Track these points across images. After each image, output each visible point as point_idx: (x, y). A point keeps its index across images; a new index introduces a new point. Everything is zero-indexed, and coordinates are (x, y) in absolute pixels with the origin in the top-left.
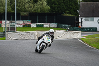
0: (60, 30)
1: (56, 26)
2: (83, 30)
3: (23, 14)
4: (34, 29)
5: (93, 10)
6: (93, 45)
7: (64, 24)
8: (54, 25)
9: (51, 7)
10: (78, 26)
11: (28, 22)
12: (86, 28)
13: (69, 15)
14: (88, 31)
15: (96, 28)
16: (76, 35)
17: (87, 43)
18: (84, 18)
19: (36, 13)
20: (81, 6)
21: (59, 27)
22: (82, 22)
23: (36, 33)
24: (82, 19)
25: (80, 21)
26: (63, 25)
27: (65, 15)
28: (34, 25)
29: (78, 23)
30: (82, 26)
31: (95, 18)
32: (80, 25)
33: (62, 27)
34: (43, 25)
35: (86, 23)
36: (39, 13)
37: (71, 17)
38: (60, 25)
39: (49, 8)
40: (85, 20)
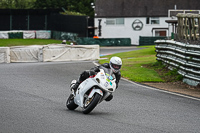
0: (56, 43)
1: (49, 36)
2: (103, 42)
7: (64, 31)
8: (44, 34)
10: (93, 35)
12: (110, 40)
13: (73, 13)
14: (112, 45)
16: (88, 53)
18: (104, 20)
19: (7, 10)
21: (54, 38)
22: (100, 27)
23: (8, 50)
24: (100, 21)
25: (96, 25)
26: (63, 34)
27: (67, 13)
28: (3, 35)
29: (93, 29)
30: (100, 35)
32: (96, 32)
33: (61, 39)
34: (22, 34)
35: (109, 29)
36: (13, 10)
37: (79, 17)
38: (56, 33)
40: (107, 23)
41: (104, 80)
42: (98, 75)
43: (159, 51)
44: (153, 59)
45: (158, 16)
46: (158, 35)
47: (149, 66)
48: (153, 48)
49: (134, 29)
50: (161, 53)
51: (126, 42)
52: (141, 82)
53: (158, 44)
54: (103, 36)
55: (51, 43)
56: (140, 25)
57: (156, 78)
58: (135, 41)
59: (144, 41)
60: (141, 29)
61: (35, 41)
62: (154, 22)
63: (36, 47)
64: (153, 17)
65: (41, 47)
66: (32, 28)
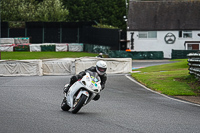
0: (89, 56)
1: (81, 49)
2: (135, 55)
3: (14, 24)
4: (35, 55)
5: (155, 17)
6: (155, 86)
7: (96, 44)
8: (76, 47)
9: (70, 9)
10: (126, 48)
11: (24, 41)
12: (142, 53)
13: (105, 26)
14: (145, 58)
15: (162, 53)
16: (120, 66)
17: (143, 82)
18: (136, 33)
19: (40, 22)
20: (131, 7)
21: (86, 51)
22: (132, 40)
23: (40, 62)
24: (132, 34)
25: (129, 38)
26: (96, 47)
27: (99, 26)
28: (35, 47)
29: (126, 42)
30: (132, 48)
31: (158, 33)
32: (129, 46)
33: (93, 51)
34: (54, 46)
35: (142, 42)
36: (45, 23)
37: (111, 30)
38: (88, 46)
39: (67, 11)
40: (140, 36)
42: (84, 79)
43: (192, 65)
44: (186, 72)
45: (191, 30)
46: (191, 49)
47: (181, 79)
48: (185, 61)
49: (167, 42)
50: (194, 67)
51: (158, 56)
52: (173, 96)
53: (191, 57)
54: (136, 49)
55: (84, 56)
56: (173, 38)
57: (188, 92)
58: (168, 54)
59: (176, 54)
60: (173, 42)
61: (68, 54)
62: (187, 35)
63: (69, 60)
64: (185, 30)
65: (73, 60)
66: (64, 41)
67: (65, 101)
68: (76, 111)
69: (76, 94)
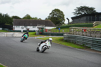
5: (19, 23)
15: (21, 31)
31: (20, 26)
40: (16, 27)
41: (48, 44)
54: (15, 30)
59: (24, 31)
60: (23, 28)
64: (26, 26)
67: (38, 48)
68: (43, 52)
69: (43, 47)
